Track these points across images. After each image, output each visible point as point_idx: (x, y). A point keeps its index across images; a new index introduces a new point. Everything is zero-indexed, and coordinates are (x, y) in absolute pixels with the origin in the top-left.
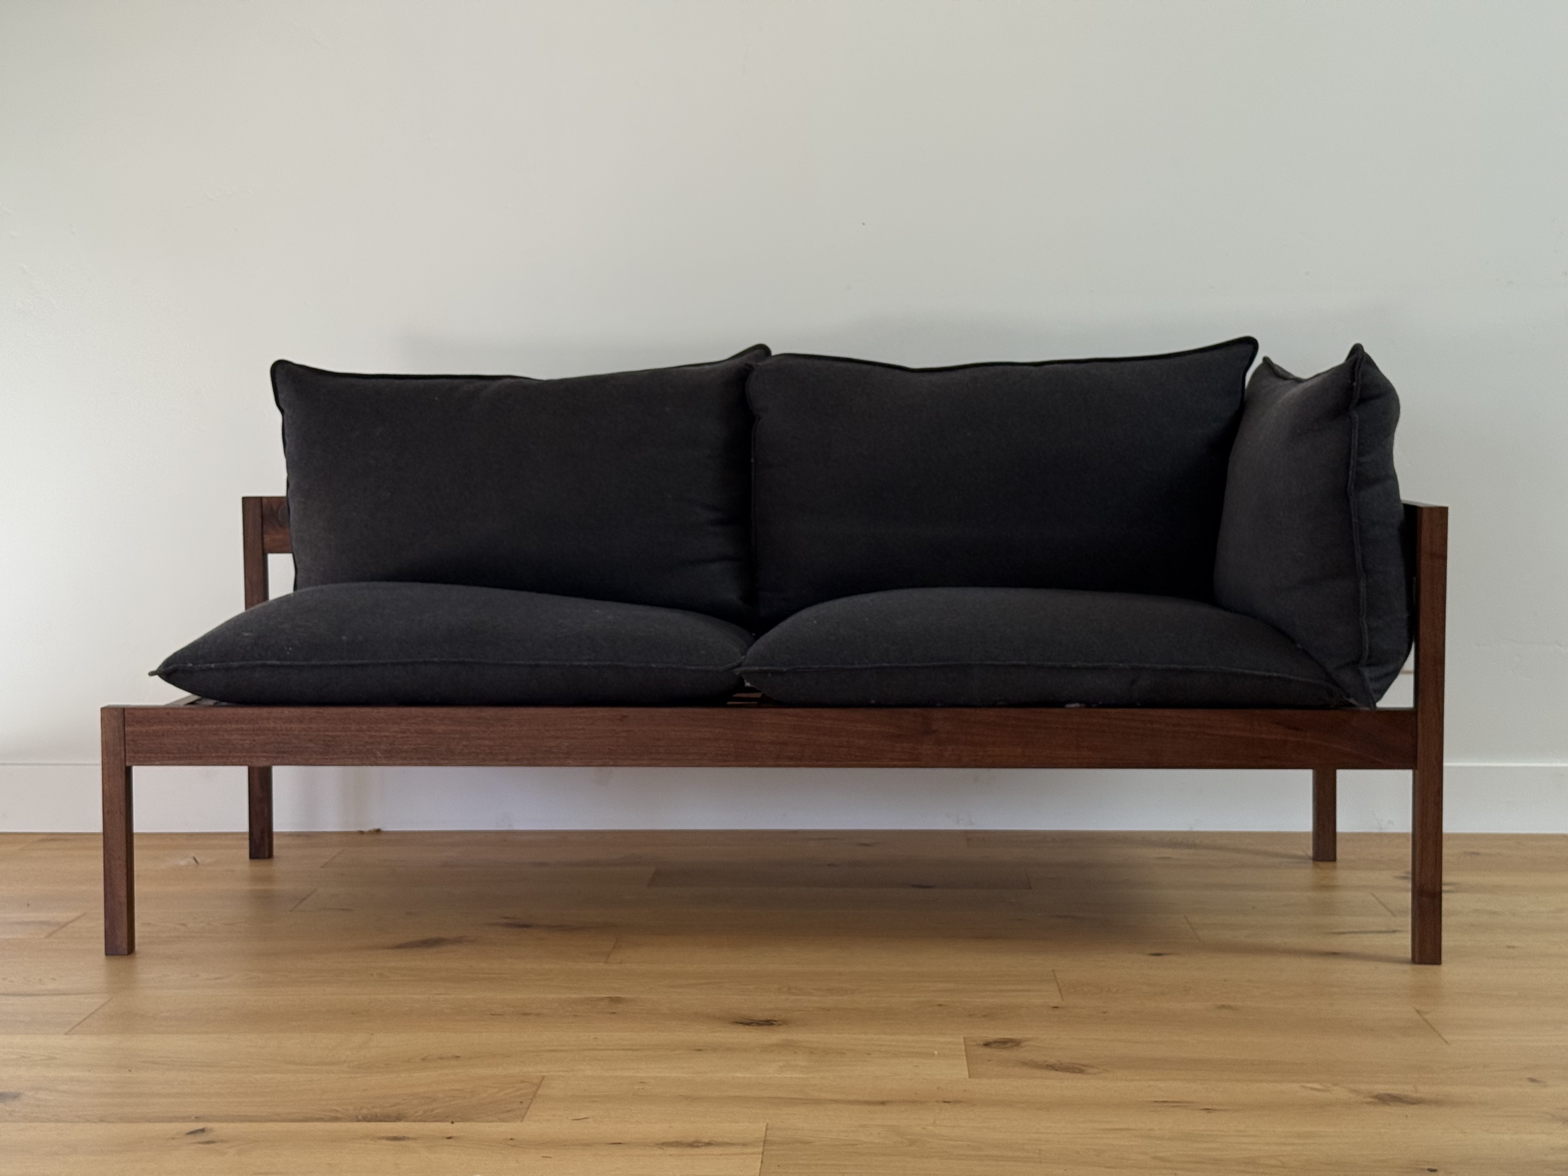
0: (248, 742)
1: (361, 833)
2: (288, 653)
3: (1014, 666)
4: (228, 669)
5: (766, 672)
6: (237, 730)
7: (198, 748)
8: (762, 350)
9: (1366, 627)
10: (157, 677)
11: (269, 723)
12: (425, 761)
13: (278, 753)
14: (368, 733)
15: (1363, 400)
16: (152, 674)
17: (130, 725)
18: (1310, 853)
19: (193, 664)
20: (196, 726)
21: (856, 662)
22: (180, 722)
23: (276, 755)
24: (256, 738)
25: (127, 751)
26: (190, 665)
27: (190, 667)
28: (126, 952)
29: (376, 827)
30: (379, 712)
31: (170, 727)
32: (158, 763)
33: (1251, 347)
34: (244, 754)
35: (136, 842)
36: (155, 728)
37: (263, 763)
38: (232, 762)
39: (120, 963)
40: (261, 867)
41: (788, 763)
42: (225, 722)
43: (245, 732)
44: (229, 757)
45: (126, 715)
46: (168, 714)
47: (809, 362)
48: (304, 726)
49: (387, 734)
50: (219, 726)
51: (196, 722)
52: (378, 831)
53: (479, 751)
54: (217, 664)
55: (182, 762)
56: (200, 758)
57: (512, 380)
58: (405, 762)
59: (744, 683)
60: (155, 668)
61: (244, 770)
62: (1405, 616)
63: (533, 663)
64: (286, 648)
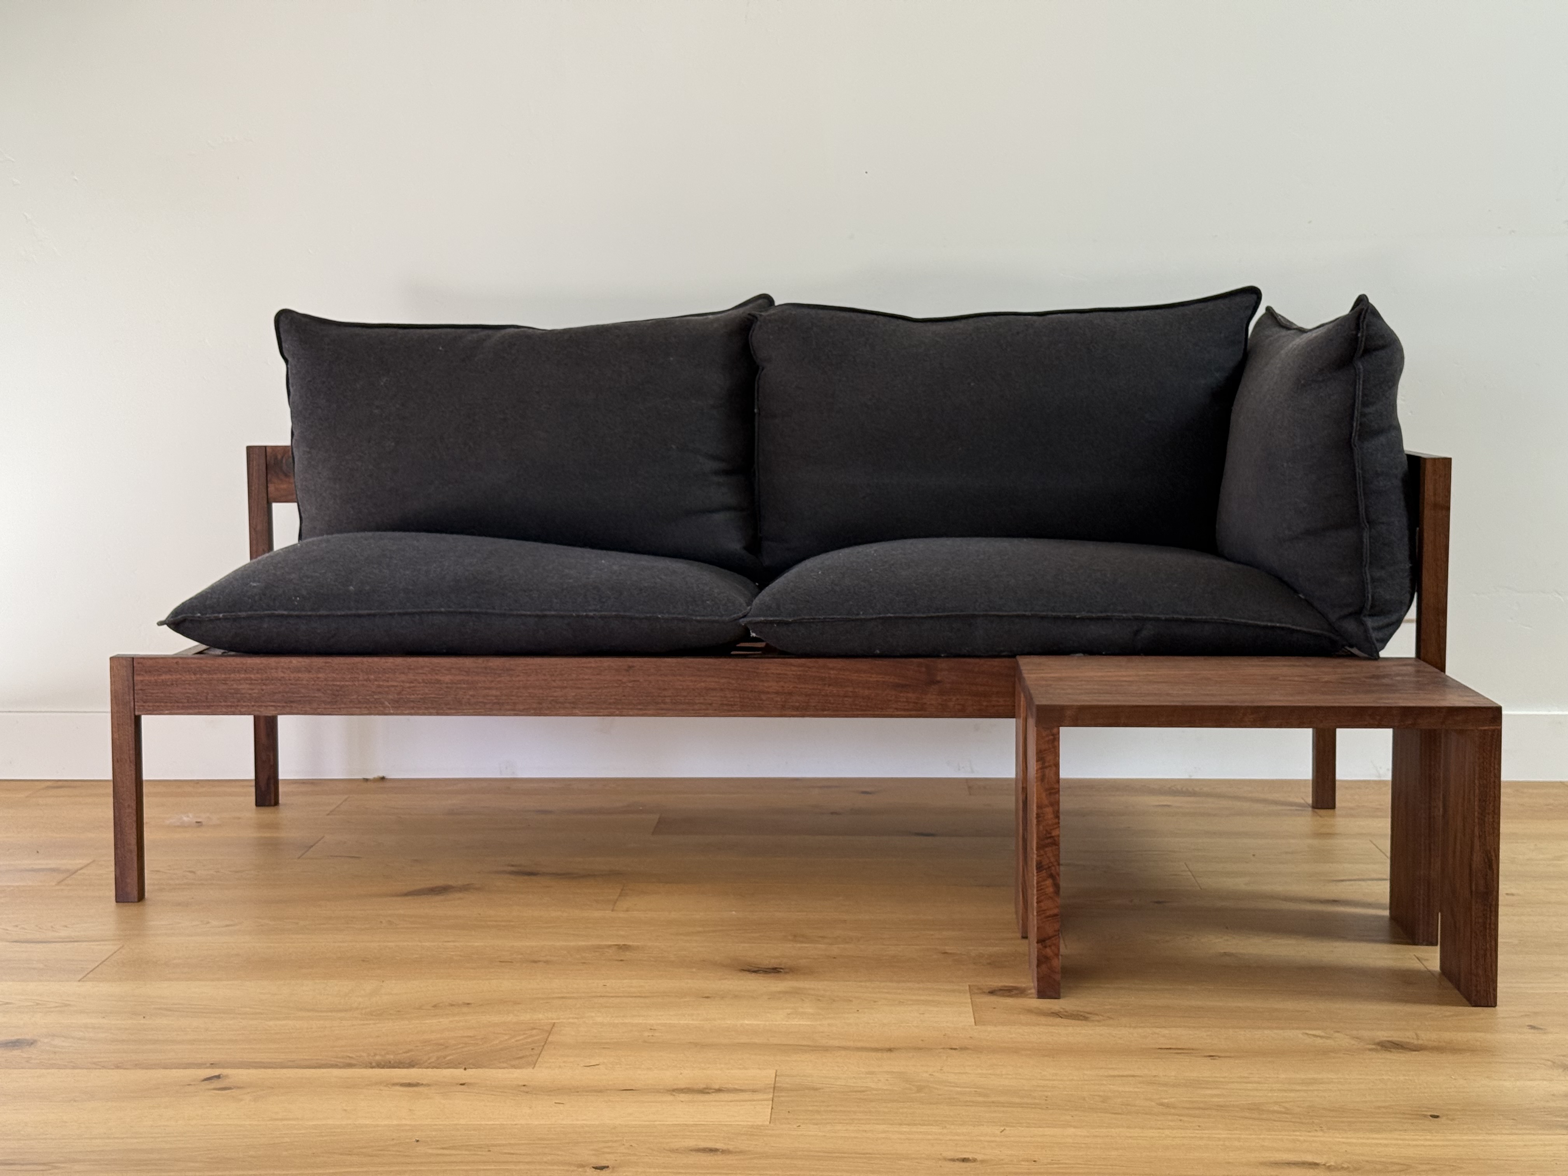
0: (256, 691)
1: (366, 780)
2: (296, 603)
3: (1018, 616)
4: (236, 619)
5: (772, 622)
6: (246, 679)
7: (207, 699)
8: (766, 300)
9: (1368, 576)
10: (165, 626)
11: (276, 672)
12: (432, 711)
13: (286, 703)
14: (376, 683)
15: (1367, 351)
16: (161, 624)
17: (139, 675)
18: (1310, 800)
19: (202, 614)
20: (205, 676)
21: (861, 613)
22: (189, 671)
23: (285, 704)
24: (264, 687)
25: (136, 700)
26: (199, 615)
27: (199, 617)
28: (136, 900)
29: (381, 775)
30: (387, 662)
31: (179, 676)
32: (167, 712)
33: (1254, 297)
34: (253, 704)
35: (145, 790)
36: (163, 677)
37: (270, 712)
38: (240, 711)
39: (131, 910)
40: (267, 814)
41: (795, 713)
42: (234, 672)
43: (253, 682)
44: (237, 706)
45: (135, 665)
46: (177, 663)
47: (813, 312)
48: (312, 676)
49: (395, 684)
50: (228, 676)
51: (205, 672)
52: (383, 779)
53: (485, 701)
54: (225, 614)
55: (191, 711)
56: (209, 707)
57: (516, 330)
58: (413, 711)
59: (750, 634)
60: (163, 617)
61: (250, 719)
62: (1408, 566)
63: (539, 613)
64: (293, 598)
